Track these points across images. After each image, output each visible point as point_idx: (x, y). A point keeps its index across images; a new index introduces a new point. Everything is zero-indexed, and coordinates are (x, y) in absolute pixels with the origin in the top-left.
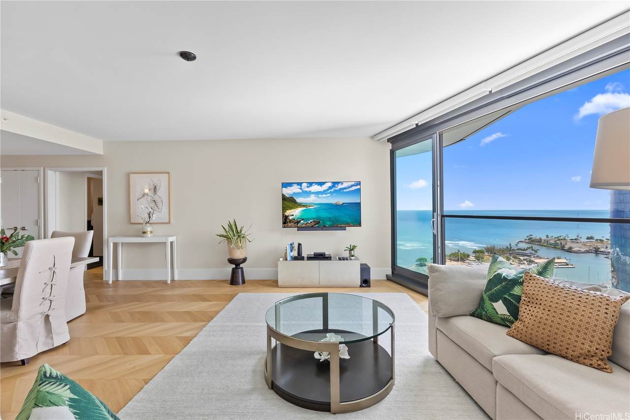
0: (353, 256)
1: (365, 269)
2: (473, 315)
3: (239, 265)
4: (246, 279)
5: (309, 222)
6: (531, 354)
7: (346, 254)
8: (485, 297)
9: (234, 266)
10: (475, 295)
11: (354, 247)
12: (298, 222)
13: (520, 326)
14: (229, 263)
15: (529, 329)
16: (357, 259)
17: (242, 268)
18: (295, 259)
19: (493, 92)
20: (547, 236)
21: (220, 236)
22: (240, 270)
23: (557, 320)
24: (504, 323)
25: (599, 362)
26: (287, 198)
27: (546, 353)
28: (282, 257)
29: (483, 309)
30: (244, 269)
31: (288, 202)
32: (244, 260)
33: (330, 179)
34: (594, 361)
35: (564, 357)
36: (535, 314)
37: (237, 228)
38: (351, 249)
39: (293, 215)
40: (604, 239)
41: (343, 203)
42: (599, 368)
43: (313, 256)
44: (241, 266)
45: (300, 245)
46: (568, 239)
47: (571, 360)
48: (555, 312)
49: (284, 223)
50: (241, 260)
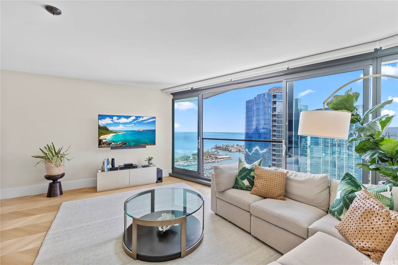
0: (151, 164)
1: (159, 172)
2: (233, 188)
3: (57, 180)
4: (63, 190)
5: (118, 143)
6: (260, 200)
7: (146, 163)
8: (238, 178)
9: (51, 181)
10: (234, 178)
11: (152, 158)
12: (110, 144)
13: (256, 189)
14: (45, 179)
15: (260, 189)
16: (154, 166)
17: (60, 182)
18: (111, 170)
19: (232, 80)
20: (223, 145)
21: (36, 157)
22: (58, 184)
23: (269, 184)
24: (247, 189)
25: (283, 197)
26: (101, 127)
27: (265, 198)
28: (99, 170)
29: (238, 184)
30: (61, 182)
31: (103, 130)
32: (62, 175)
33: (134, 114)
34: (282, 197)
35: (271, 198)
36: (261, 183)
37: (55, 150)
38: (150, 159)
39: (106, 139)
40: (242, 145)
41: (143, 130)
42: (283, 200)
43: (123, 167)
44: (59, 180)
45: (113, 160)
46: (230, 146)
47: (274, 199)
48: (268, 181)
49: (99, 145)
50: (60, 176)
